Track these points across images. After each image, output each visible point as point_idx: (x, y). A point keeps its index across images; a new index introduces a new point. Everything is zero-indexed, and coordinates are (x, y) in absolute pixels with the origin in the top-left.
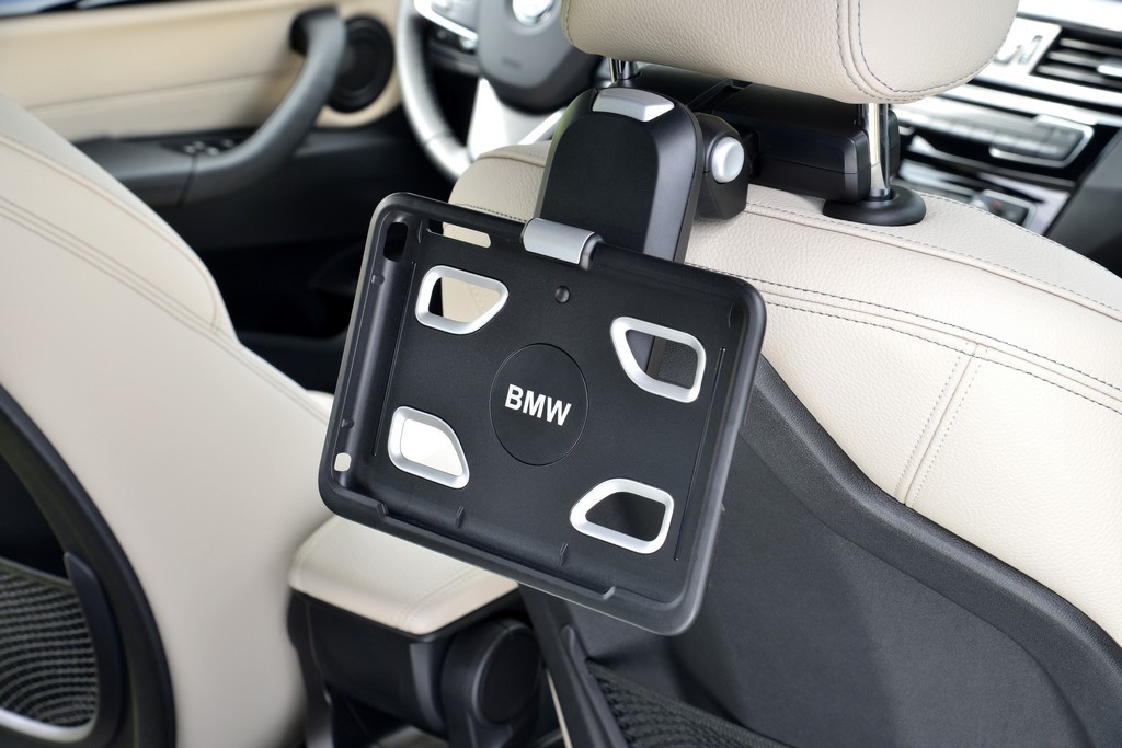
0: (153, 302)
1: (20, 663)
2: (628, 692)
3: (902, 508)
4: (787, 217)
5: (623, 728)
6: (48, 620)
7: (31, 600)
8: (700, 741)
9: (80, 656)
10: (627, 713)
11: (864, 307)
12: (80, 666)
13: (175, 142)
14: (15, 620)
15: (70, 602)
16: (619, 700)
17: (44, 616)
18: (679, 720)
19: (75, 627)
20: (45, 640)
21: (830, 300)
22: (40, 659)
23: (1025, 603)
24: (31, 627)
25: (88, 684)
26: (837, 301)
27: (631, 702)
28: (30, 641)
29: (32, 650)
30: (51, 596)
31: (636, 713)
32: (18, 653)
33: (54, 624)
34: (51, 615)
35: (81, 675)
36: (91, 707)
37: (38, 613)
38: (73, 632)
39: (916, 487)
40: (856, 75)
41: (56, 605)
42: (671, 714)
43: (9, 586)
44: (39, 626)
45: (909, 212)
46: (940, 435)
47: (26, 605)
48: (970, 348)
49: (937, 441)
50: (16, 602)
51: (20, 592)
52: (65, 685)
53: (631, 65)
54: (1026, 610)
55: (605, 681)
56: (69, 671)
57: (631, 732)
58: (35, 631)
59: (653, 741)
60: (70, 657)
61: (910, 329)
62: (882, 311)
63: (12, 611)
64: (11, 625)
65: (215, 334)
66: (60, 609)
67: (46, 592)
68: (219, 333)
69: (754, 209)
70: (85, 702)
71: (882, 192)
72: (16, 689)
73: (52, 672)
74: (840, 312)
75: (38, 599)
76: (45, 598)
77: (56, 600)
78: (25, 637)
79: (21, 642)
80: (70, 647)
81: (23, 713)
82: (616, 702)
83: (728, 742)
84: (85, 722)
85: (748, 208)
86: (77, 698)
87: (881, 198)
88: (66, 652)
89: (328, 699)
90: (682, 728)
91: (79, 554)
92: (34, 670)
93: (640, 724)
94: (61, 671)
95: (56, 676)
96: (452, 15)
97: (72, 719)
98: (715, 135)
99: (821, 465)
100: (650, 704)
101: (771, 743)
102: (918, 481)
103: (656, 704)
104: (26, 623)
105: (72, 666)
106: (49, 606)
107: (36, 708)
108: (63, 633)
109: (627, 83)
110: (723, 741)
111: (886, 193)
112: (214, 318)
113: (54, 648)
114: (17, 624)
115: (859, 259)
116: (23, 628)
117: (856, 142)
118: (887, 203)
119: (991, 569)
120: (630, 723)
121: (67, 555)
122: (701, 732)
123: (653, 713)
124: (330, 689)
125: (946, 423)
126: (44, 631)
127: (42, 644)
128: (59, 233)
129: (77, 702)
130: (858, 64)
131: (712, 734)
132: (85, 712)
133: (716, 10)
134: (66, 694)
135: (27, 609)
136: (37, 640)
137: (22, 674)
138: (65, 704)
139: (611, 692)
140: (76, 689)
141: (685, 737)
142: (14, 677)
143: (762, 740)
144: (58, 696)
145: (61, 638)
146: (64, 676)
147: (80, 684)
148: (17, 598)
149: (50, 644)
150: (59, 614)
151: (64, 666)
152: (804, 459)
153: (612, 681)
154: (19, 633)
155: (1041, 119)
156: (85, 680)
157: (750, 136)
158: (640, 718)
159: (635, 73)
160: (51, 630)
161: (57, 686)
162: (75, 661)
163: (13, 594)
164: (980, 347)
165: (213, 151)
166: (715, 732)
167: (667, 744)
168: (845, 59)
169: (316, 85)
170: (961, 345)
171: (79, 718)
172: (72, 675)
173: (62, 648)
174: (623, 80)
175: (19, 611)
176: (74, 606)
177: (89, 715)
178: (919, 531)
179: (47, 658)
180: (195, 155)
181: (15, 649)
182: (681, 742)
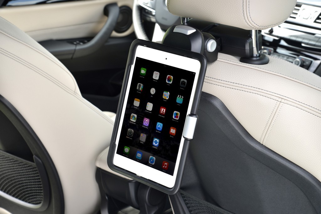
0: (58, 85)
1: (22, 186)
2: (189, 197)
3: (262, 145)
4: (229, 62)
5: (188, 208)
6: (30, 174)
7: (25, 169)
8: (209, 212)
9: (38, 185)
10: (189, 203)
11: (250, 88)
12: (38, 187)
13: (71, 41)
14: (21, 174)
15: (35, 169)
16: (187, 200)
17: (29, 173)
18: (203, 205)
19: (37, 176)
20: (29, 180)
21: (240, 86)
22: (28, 185)
23: (297, 173)
24: (25, 176)
25: (41, 193)
26: (242, 86)
27: (190, 200)
28: (25, 180)
29: (25, 183)
30: (30, 167)
31: (192, 203)
32: (22, 183)
33: (31, 175)
34: (31, 173)
35: (39, 190)
36: (41, 199)
37: (27, 172)
38: (36, 178)
39: (265, 139)
40: (248, 22)
41: (31, 170)
42: (201, 204)
43: (19, 164)
44: (27, 176)
45: (264, 61)
46: (272, 125)
47: (24, 170)
48: (280, 100)
49: (271, 126)
50: (21, 169)
51: (22, 166)
52: (34, 193)
53: (187, 19)
54: (297, 175)
55: (183, 194)
56: (35, 189)
57: (190, 209)
58: (26, 177)
59: (196, 211)
60: (36, 185)
61: (263, 94)
62: (255, 89)
63: (20, 172)
64: (20, 176)
65: (75, 94)
66: (33, 171)
67: (29, 167)
68: (76, 94)
69: (220, 60)
70: (40, 198)
71: (257, 55)
72: (22, 193)
73: (31, 189)
74: (243, 89)
75: (27, 168)
76: (29, 168)
77: (31, 169)
78: (24, 179)
79: (23, 180)
80: (35, 182)
81: (23, 200)
82: (186, 200)
83: (217, 212)
84: (40, 203)
85: (218, 59)
86: (38, 196)
87: (257, 57)
88: (35, 183)
89: (107, 198)
90: (204, 208)
91: (37, 156)
92: (26, 188)
93: (193, 206)
94: (33, 189)
95: (32, 190)
96: (148, 5)
97: (37, 202)
98: (208, 39)
99: (238, 133)
100: (196, 201)
101: (229, 212)
102: (266, 138)
103: (197, 201)
104: (24, 175)
105: (36, 187)
106: (30, 170)
107: (27, 199)
108: (34, 178)
109: (186, 24)
110: (215, 212)
111: (258, 55)
112: (75, 90)
113: (31, 182)
114: (21, 175)
115: (249, 74)
116: (23, 176)
117: (249, 41)
118: (258, 58)
119: (287, 163)
120: (190, 206)
121: (34, 156)
122: (209, 209)
123: (196, 203)
124: (107, 195)
125: (273, 121)
126: (28, 177)
127: (28, 181)
128: (31, 65)
129: (38, 197)
130: (248, 18)
131: (212, 209)
132: (40, 200)
133: (209, 3)
134: (35, 195)
135: (24, 171)
136: (27, 180)
137: (23, 189)
138: (35, 198)
139: (185, 197)
140: (38, 194)
141: (205, 210)
142: (21, 190)
143: (226, 211)
144: (33, 196)
145: (33, 179)
146: (34, 190)
147: (38, 193)
148: (21, 168)
149: (30, 181)
150: (32, 173)
151: (34, 187)
152: (234, 131)
153: (185, 194)
154: (22, 178)
155: (316, 35)
156: (40, 191)
157: (219, 39)
158: (193, 205)
159: (188, 21)
160: (30, 177)
161: (32, 193)
162: (37, 186)
163: (20, 167)
164: (283, 99)
165: (81, 43)
166: (213, 209)
167: (200, 212)
168: (245, 17)
169: (111, 25)
170: (277, 99)
171: (38, 202)
172: (36, 190)
173: (33, 182)
174: (184, 23)
175: (22, 171)
176: (36, 170)
177: (41, 201)
178: (267, 152)
179: (30, 185)
180: (76, 45)
181: (21, 182)
182: (204, 212)
